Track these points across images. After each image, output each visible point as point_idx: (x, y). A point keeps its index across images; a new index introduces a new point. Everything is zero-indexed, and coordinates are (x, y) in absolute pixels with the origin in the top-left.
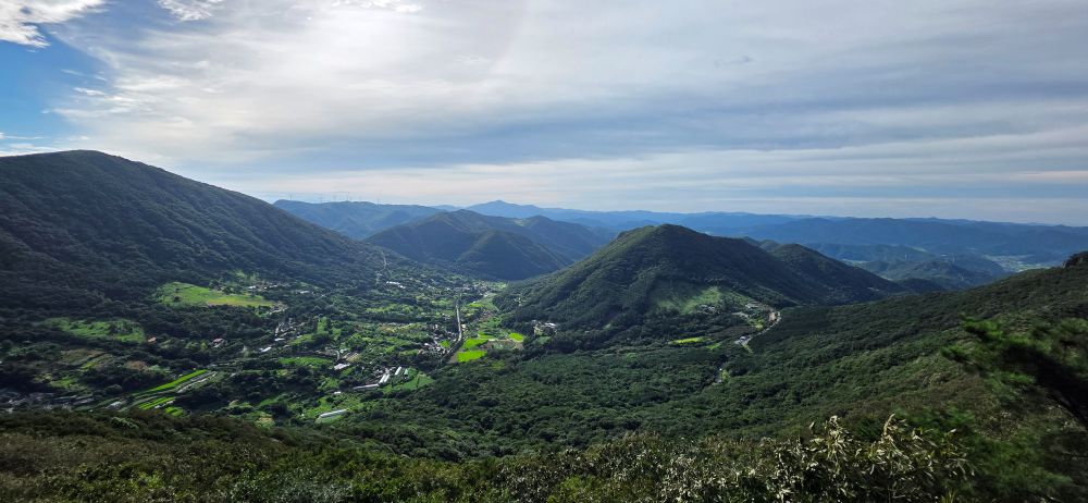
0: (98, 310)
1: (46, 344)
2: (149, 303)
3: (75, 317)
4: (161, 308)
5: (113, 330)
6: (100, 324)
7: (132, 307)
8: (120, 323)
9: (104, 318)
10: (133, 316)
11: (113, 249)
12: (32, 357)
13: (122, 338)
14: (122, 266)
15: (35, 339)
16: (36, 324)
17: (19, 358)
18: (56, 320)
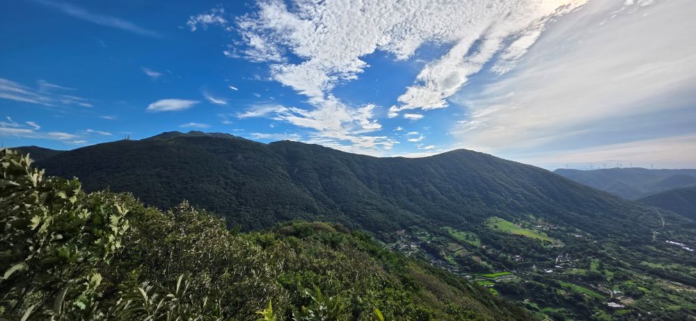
0: (462, 226)
1: (443, 238)
2: (483, 227)
3: (454, 227)
4: (488, 230)
5: (467, 237)
6: (462, 233)
7: (476, 227)
8: (471, 234)
9: (464, 230)
10: (475, 232)
11: (469, 196)
12: (439, 243)
13: (471, 243)
14: (472, 205)
15: (441, 235)
16: (441, 228)
17: (435, 242)
18: (447, 227)
